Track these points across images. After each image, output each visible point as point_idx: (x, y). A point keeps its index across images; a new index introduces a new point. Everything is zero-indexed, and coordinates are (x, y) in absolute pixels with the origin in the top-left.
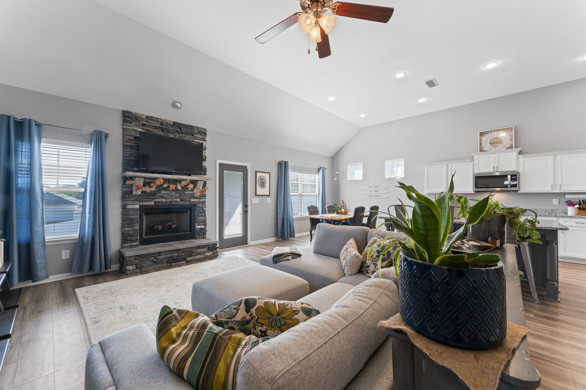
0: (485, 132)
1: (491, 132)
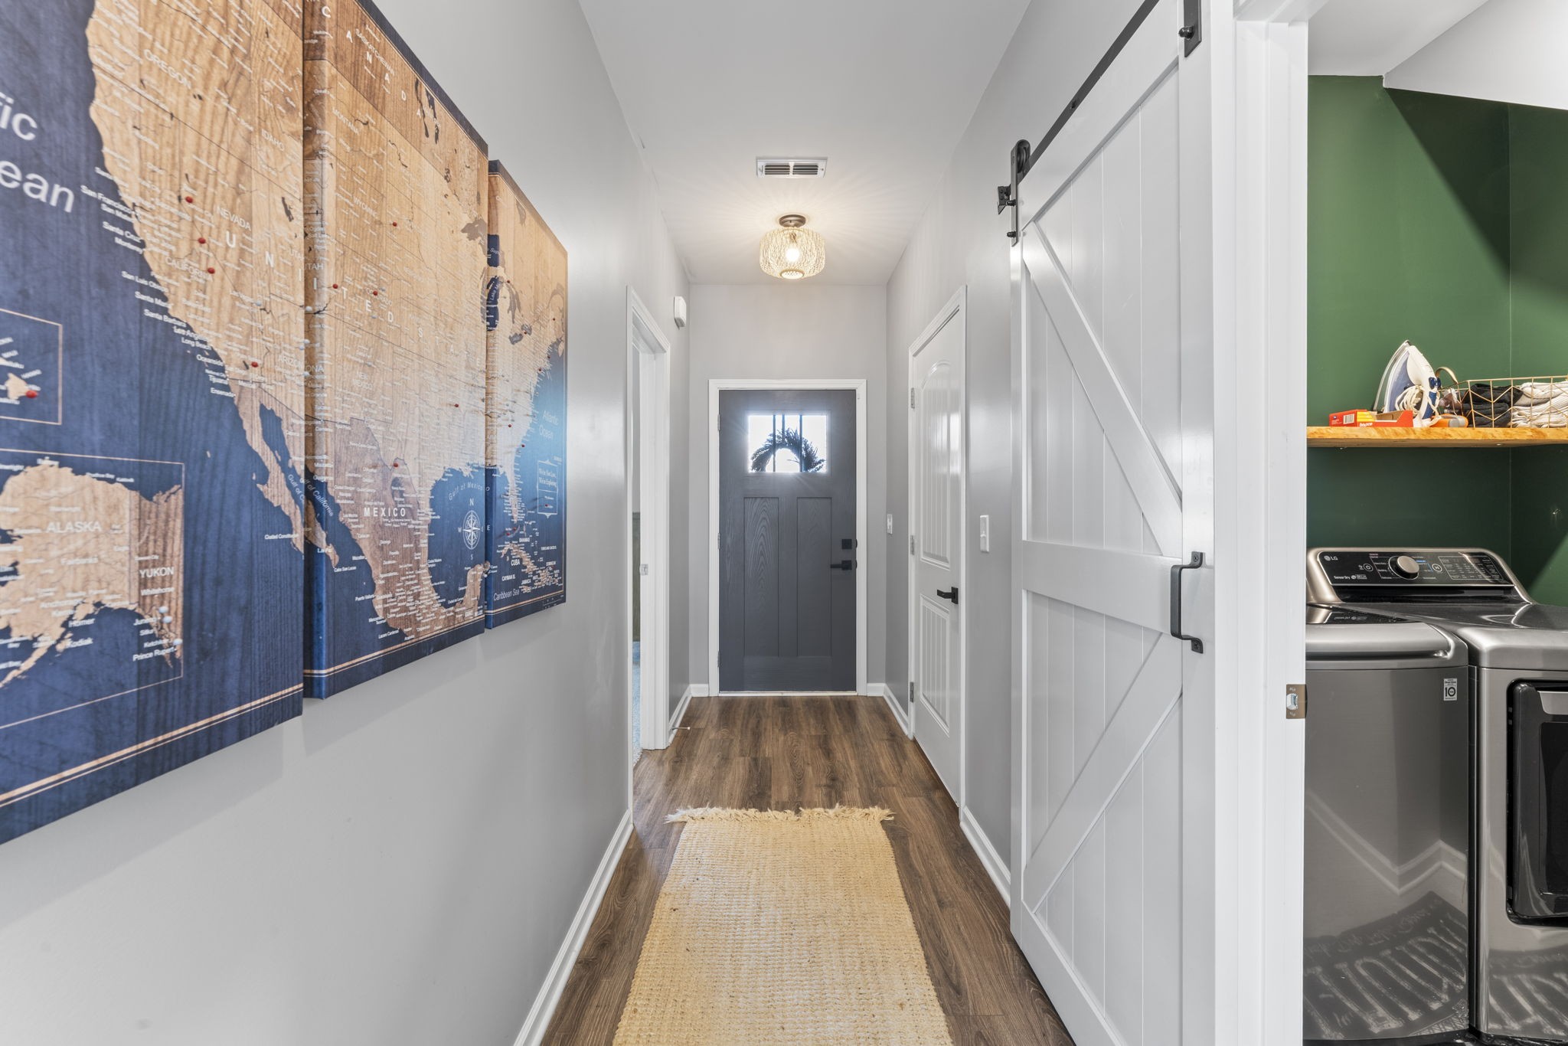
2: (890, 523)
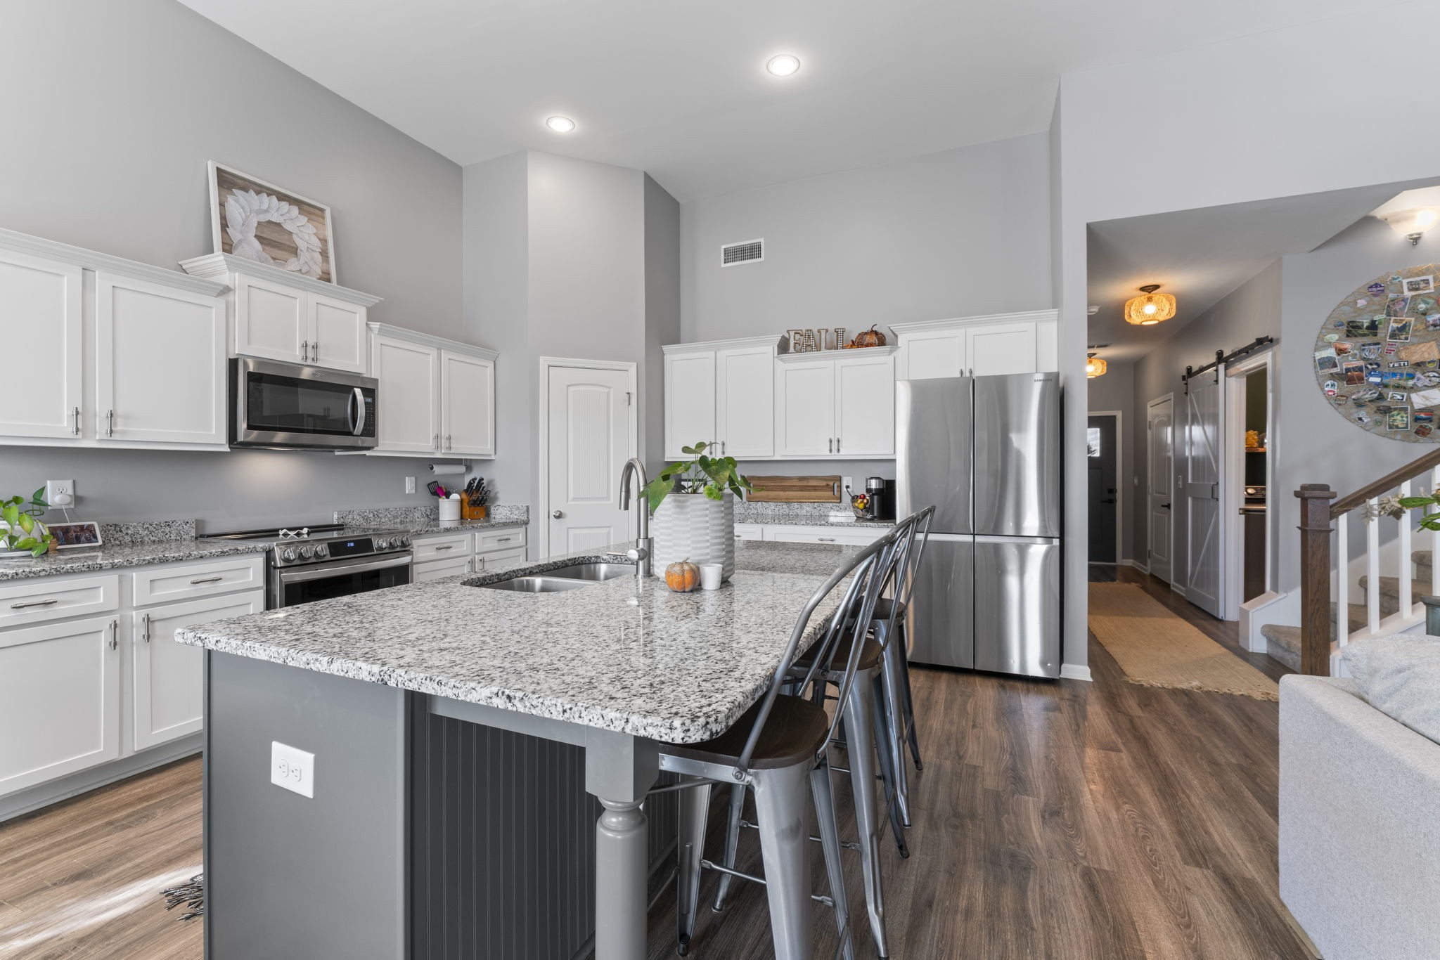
0: (238, 181)
1: (260, 189)
2: (1136, 481)
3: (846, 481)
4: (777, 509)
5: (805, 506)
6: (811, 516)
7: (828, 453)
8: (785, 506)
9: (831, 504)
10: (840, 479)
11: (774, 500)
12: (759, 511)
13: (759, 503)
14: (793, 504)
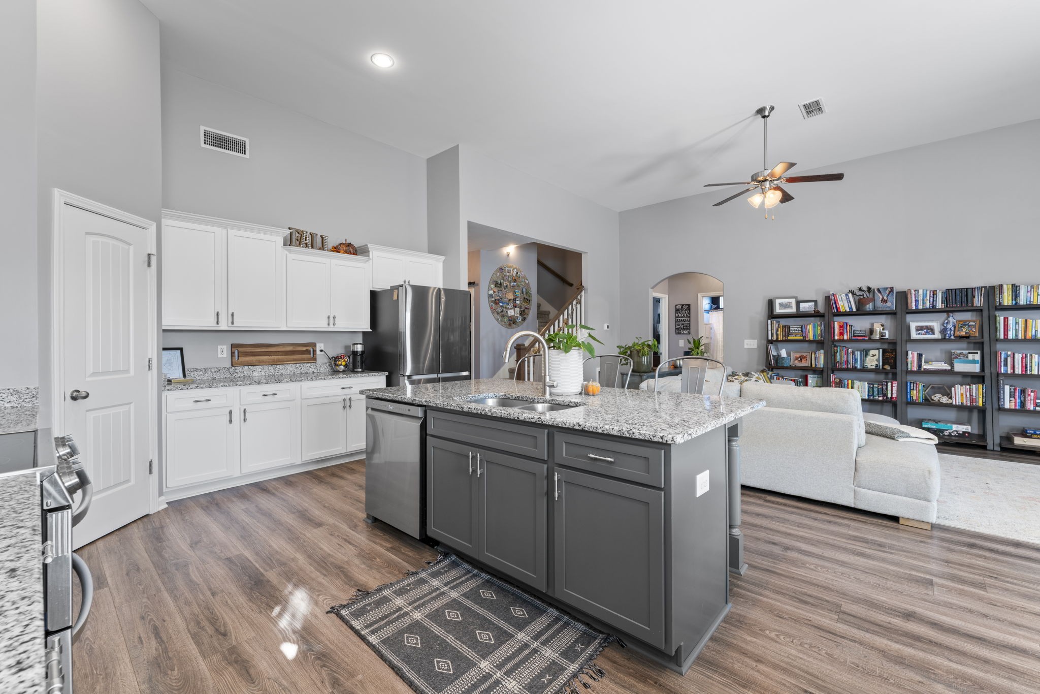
3: (320, 346)
4: (263, 371)
5: (288, 367)
6: (294, 374)
7: (327, 326)
8: (271, 368)
9: (309, 364)
10: (314, 345)
11: (260, 363)
12: (246, 374)
13: (246, 367)
14: (278, 366)
